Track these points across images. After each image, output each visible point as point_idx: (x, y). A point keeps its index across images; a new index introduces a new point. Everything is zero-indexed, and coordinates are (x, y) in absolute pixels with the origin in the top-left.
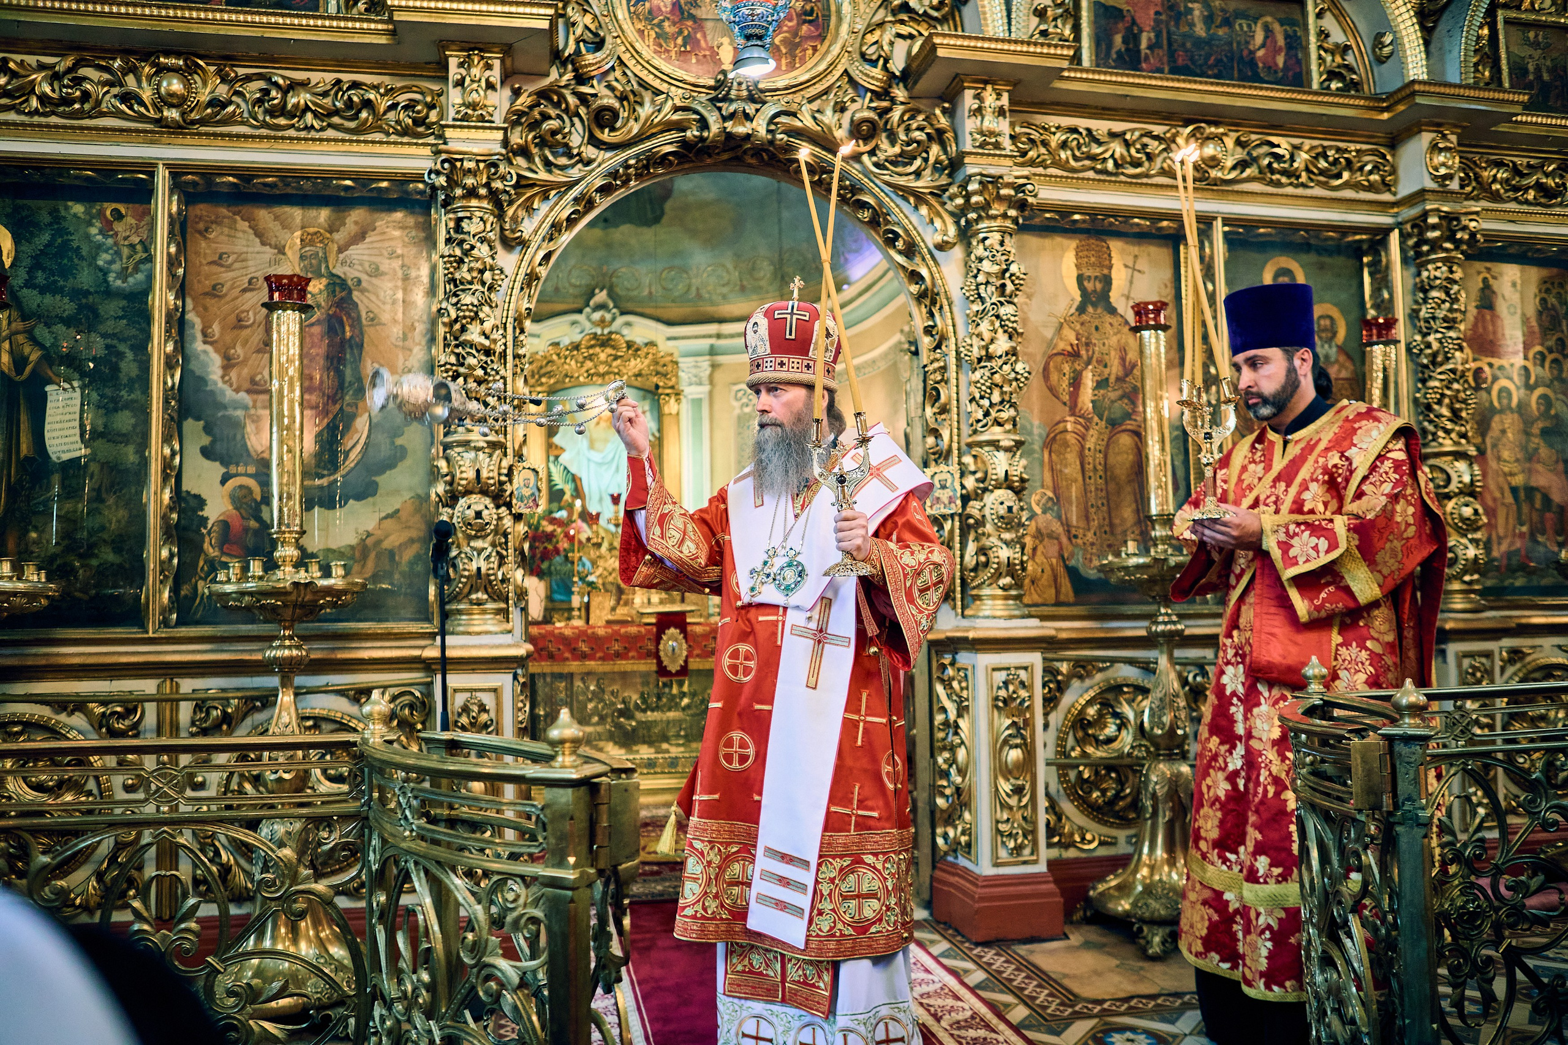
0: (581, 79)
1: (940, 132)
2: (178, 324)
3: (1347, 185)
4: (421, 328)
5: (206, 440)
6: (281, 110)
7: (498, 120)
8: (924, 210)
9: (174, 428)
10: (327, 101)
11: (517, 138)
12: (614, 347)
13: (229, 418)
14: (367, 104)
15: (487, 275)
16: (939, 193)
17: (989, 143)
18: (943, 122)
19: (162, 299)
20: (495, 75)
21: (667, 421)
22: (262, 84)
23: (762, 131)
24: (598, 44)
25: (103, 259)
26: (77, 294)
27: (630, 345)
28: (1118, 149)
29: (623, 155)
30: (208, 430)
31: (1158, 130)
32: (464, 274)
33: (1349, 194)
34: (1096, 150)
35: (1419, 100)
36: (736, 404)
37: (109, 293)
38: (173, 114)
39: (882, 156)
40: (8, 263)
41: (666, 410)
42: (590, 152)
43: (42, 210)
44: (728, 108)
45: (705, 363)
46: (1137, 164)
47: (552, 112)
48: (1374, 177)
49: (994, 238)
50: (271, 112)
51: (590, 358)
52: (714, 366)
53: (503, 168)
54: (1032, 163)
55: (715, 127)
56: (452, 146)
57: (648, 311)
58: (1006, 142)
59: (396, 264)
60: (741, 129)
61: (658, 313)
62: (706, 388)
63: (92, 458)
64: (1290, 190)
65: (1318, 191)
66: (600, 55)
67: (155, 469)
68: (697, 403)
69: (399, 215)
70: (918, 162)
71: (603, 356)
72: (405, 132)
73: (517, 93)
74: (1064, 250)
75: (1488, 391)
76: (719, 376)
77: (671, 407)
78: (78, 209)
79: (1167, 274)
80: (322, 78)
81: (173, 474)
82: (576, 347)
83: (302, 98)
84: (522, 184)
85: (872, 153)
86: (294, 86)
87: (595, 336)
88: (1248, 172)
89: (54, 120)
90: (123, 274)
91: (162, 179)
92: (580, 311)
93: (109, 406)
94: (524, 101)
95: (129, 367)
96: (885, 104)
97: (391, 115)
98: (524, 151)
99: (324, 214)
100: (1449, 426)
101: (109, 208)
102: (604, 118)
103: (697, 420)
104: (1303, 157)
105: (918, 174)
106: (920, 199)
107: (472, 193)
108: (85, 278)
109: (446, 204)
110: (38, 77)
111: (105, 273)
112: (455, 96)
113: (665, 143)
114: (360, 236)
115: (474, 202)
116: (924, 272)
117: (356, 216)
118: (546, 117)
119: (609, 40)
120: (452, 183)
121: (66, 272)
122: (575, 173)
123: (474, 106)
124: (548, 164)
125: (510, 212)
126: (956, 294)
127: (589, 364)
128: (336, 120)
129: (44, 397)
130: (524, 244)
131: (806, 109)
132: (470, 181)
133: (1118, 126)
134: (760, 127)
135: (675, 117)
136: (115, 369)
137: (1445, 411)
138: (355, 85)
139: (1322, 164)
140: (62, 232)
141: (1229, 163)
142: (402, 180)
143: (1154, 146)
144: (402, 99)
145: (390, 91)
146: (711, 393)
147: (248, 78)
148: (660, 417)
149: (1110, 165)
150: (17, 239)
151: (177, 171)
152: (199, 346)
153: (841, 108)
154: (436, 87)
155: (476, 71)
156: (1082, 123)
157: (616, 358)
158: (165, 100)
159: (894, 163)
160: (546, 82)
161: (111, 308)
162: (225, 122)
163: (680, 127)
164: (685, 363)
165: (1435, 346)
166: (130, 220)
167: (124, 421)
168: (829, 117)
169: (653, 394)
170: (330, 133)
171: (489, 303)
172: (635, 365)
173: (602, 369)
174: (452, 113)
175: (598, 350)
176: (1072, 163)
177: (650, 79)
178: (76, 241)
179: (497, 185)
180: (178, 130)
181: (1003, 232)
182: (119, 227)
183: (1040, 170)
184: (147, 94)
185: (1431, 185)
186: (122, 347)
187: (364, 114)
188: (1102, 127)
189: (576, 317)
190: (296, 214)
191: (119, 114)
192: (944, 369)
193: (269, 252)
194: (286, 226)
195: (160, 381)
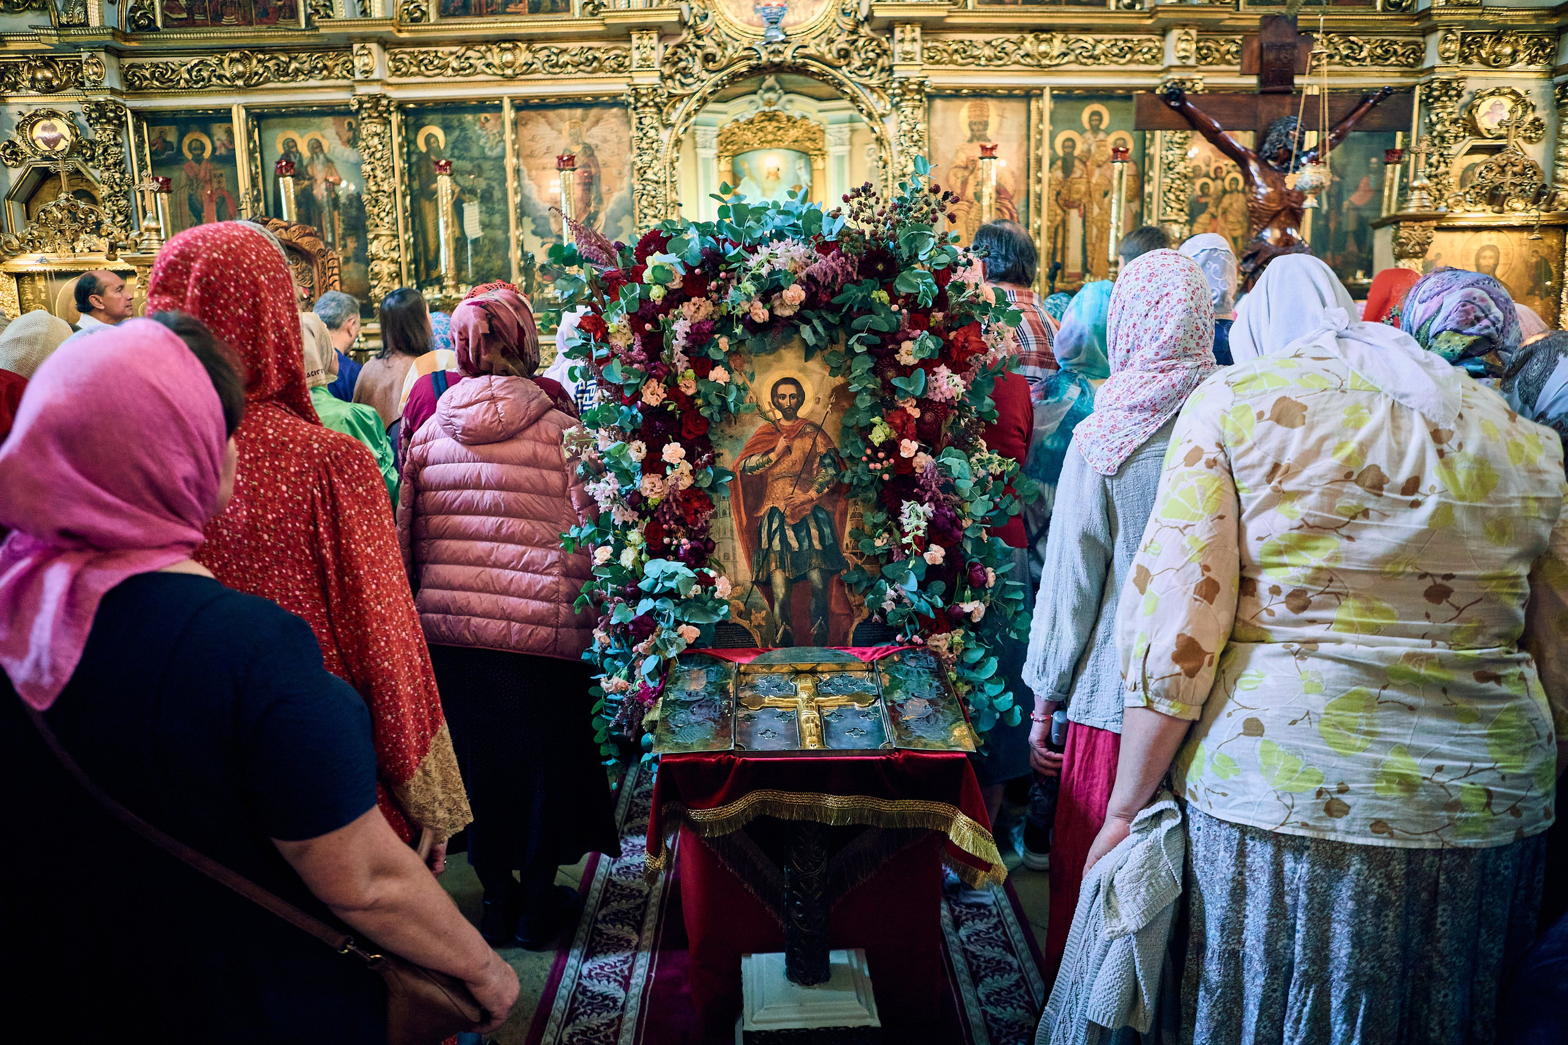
0: (699, 37)
1: (885, 52)
2: (517, 171)
3: (1130, 61)
4: (627, 167)
5: (533, 227)
6: (556, 65)
7: (657, 66)
8: (875, 96)
9: (519, 222)
10: (576, 58)
11: (667, 70)
12: (778, 121)
13: (542, 217)
14: (595, 58)
15: (655, 145)
16: (883, 87)
17: (907, 57)
18: (886, 45)
19: (510, 162)
20: (654, 42)
21: (816, 174)
22: (546, 52)
23: (789, 58)
24: (706, 17)
25: (482, 142)
26: (472, 159)
27: (789, 119)
28: (988, 52)
29: (720, 75)
30: (534, 221)
31: (1014, 37)
32: (644, 145)
33: (1133, 67)
34: (976, 52)
35: (1160, 15)
36: (868, 159)
37: (486, 158)
38: (509, 72)
39: (852, 67)
40: (442, 146)
41: (815, 166)
42: (704, 75)
43: (454, 118)
44: (771, 48)
45: (846, 128)
46: (1000, 59)
47: (684, 56)
48: (1148, 56)
49: (908, 111)
50: (552, 66)
51: (761, 130)
52: (853, 131)
53: (660, 91)
54: (938, 62)
55: (764, 59)
56: (636, 81)
57: (804, 90)
58: (918, 57)
59: (614, 136)
60: (777, 60)
61: (811, 91)
62: (847, 148)
63: (484, 237)
64: (1095, 67)
65: (1113, 67)
66: (706, 23)
67: (513, 242)
68: (841, 158)
69: (615, 110)
70: (872, 69)
71: (770, 128)
72: (614, 71)
73: (666, 47)
74: (961, 107)
75: (1223, 180)
76: (857, 138)
77: (819, 164)
78: (469, 117)
79: (1023, 118)
80: (574, 46)
81: (521, 245)
82: (751, 122)
83: (564, 58)
84: (671, 96)
85: (848, 65)
86: (563, 51)
87: (764, 113)
88: (1066, 59)
89: (458, 78)
90: (491, 149)
91: (507, 104)
92: (755, 93)
93: (491, 212)
94: (670, 50)
95: (497, 194)
96: (854, 37)
97: (607, 63)
98: (671, 77)
99: (579, 112)
100: (1173, 204)
101: (483, 116)
102: (708, 58)
103: (841, 173)
104: (1101, 48)
105: (871, 76)
106: (872, 90)
107: (646, 105)
108: (475, 152)
109: (635, 109)
110: (451, 58)
111: (483, 148)
112: (636, 55)
113: (742, 67)
114: (597, 122)
115: (647, 109)
116: (876, 129)
117: (594, 112)
118: (681, 60)
119: (710, 14)
120: (637, 100)
121: (467, 149)
122: (695, 87)
123: (644, 60)
124: (682, 84)
125: (665, 110)
126: (893, 141)
127: (760, 134)
128: (582, 67)
129: (462, 209)
130: (673, 125)
131: (812, 44)
132: (644, 99)
133: (988, 37)
134: (788, 55)
135: (746, 53)
136: (492, 195)
137: (1172, 196)
138: (590, 49)
139: (1116, 51)
140: (463, 130)
141: (1055, 53)
142: (615, 96)
143: (1010, 47)
144: (612, 53)
145: (607, 51)
146: (851, 151)
147: (541, 49)
148: (811, 172)
149: (983, 62)
150: (446, 134)
151: (512, 99)
152: (526, 181)
153: (831, 41)
154: (627, 46)
155: (646, 41)
156: (967, 36)
157: (780, 129)
158: (506, 65)
159: (860, 69)
160: (679, 40)
161: (487, 165)
162: (532, 73)
163: (749, 58)
164: (832, 129)
165: (1171, 158)
166: (492, 122)
167: (497, 219)
168: (824, 48)
169: (805, 154)
170: (580, 74)
171: (656, 158)
172: (794, 133)
173: (770, 137)
174: (635, 64)
175: (766, 123)
176: (960, 61)
177: (732, 34)
178: (470, 133)
179: (658, 100)
180: (511, 78)
181: (914, 107)
182: (488, 125)
183: (943, 67)
184: (496, 62)
185: (1178, 63)
186: (494, 184)
187: (595, 64)
188: (979, 38)
189: (753, 97)
190: (565, 112)
191: (484, 72)
192: (886, 180)
193: (555, 133)
194: (562, 119)
195: (513, 200)
